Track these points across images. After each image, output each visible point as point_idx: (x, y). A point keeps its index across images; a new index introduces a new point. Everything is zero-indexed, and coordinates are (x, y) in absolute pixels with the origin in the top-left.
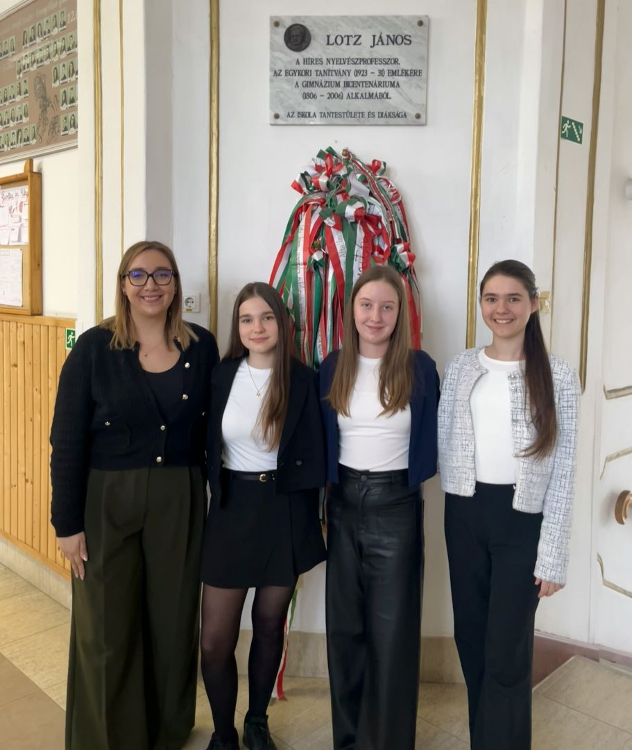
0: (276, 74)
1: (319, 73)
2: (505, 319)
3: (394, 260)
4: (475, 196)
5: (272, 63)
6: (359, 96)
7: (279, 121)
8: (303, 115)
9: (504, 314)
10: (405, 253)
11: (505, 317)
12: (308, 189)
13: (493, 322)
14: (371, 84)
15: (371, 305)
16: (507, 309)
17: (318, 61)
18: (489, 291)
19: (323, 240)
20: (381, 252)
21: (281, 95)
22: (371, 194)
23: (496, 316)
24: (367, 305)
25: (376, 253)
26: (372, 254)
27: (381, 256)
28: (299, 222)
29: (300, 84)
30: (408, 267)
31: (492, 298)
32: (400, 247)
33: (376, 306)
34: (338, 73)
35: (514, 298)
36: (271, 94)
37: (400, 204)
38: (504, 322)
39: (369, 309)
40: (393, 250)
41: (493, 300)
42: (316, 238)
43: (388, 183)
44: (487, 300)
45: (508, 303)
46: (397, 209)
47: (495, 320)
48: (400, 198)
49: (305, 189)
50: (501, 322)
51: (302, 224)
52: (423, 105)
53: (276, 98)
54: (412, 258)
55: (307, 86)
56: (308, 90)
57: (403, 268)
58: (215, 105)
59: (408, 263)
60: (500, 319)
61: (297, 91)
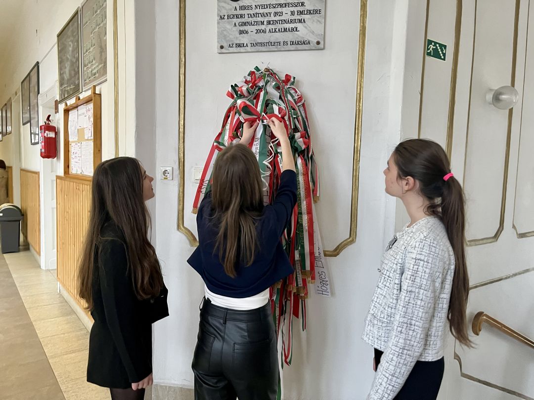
0: (222, 18)
1: (250, 16)
4: (359, 99)
5: (219, 10)
6: (277, 30)
7: (223, 50)
8: (239, 45)
10: (301, 139)
12: (237, 95)
14: (285, 21)
17: (249, 7)
21: (225, 33)
22: (280, 98)
29: (237, 24)
32: (298, 135)
34: (263, 15)
36: (218, 32)
37: (303, 105)
40: (293, 137)
42: (238, 129)
43: (296, 92)
46: (302, 109)
48: (303, 101)
52: (322, 35)
53: (221, 35)
54: (307, 143)
55: (242, 25)
56: (242, 28)
58: (183, 41)
59: (303, 147)
61: (234, 29)
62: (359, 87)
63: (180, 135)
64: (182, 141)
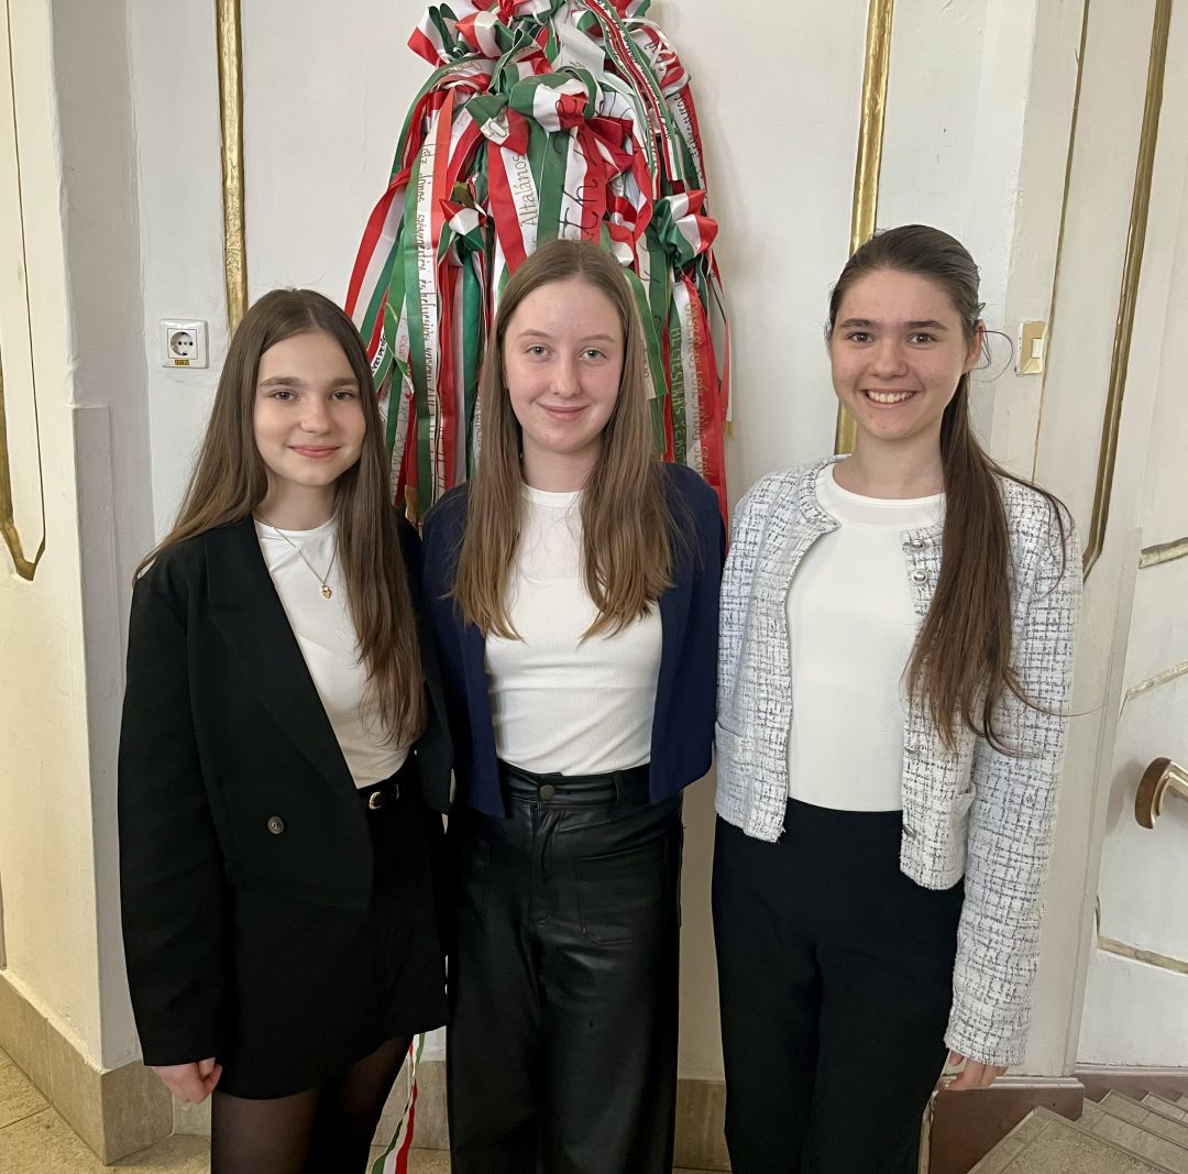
2: (895, 392)
3: (662, 237)
9: (894, 376)
10: (692, 218)
11: (896, 384)
12: (449, 51)
13: (860, 396)
15: (551, 351)
16: (901, 364)
18: (856, 315)
19: (484, 182)
20: (629, 214)
22: (609, 66)
23: (870, 383)
24: (539, 351)
25: (617, 217)
26: (607, 218)
27: (631, 226)
28: (424, 134)
30: (699, 256)
31: (863, 333)
32: (678, 202)
33: (564, 352)
35: (921, 332)
37: (685, 93)
38: (891, 398)
39: (546, 360)
40: (661, 211)
41: (863, 337)
42: (463, 177)
43: (656, 40)
44: (850, 337)
45: (907, 349)
46: (678, 108)
47: (866, 393)
48: (684, 78)
49: (442, 53)
50: (882, 398)
51: (431, 139)
54: (708, 233)
57: (685, 259)
59: (698, 246)
60: (880, 392)
62: (874, 32)
63: (230, 204)
64: (235, 224)
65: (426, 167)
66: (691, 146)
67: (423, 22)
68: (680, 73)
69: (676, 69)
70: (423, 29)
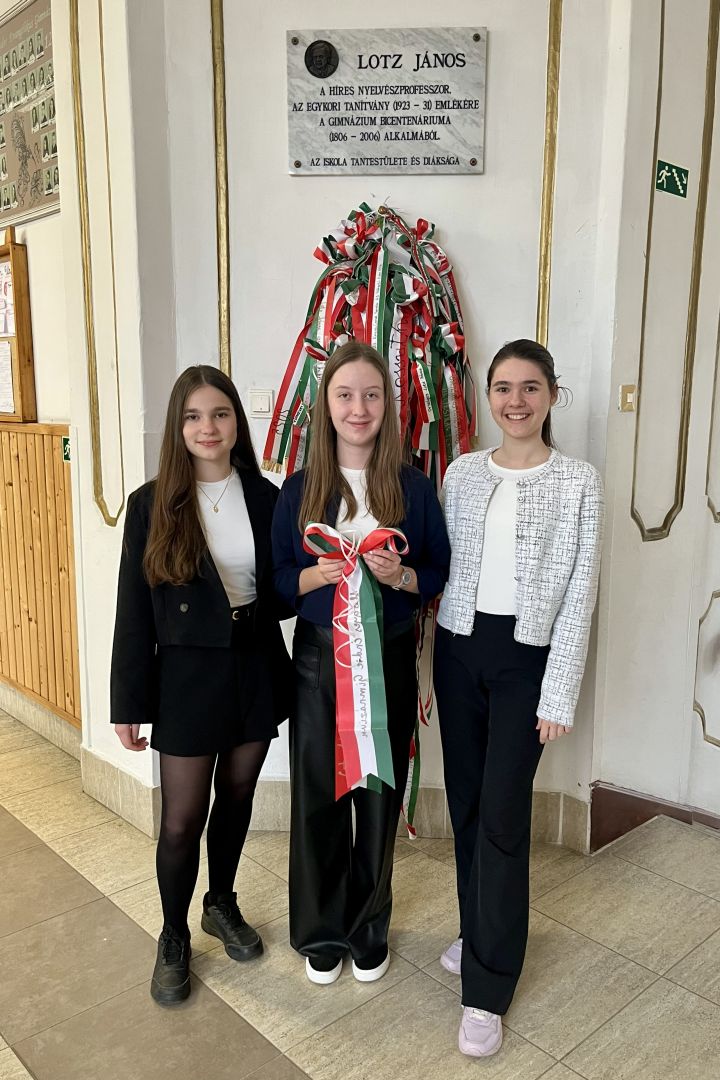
0: (296, 108)
1: (350, 106)
3: (437, 345)
4: (545, 264)
5: (290, 93)
6: (400, 136)
7: (301, 171)
8: (330, 162)
10: (452, 335)
12: (334, 257)
13: (504, 418)
14: (414, 120)
15: (351, 395)
17: (349, 90)
20: (421, 333)
21: (303, 137)
22: (412, 263)
23: (508, 411)
24: (345, 395)
25: (415, 335)
26: (412, 336)
27: (422, 340)
28: (322, 297)
29: (325, 122)
30: (456, 353)
31: (504, 388)
32: (445, 328)
33: (357, 395)
34: (374, 106)
35: (530, 386)
36: (290, 135)
37: (450, 275)
38: (519, 417)
39: (349, 400)
40: (437, 332)
41: (504, 390)
42: (341, 318)
43: (437, 251)
44: (498, 390)
45: (523, 393)
46: (447, 281)
47: (507, 416)
48: (449, 268)
49: (331, 259)
50: (515, 417)
51: (325, 300)
52: (480, 147)
53: (297, 139)
54: (461, 343)
55: (334, 124)
56: (335, 130)
57: (449, 355)
58: (221, 150)
59: (455, 349)
60: (514, 414)
61: (321, 130)
62: (544, 244)
65: (322, 313)
66: (453, 300)
67: (321, 244)
68: (447, 266)
69: (446, 263)
70: (321, 248)
